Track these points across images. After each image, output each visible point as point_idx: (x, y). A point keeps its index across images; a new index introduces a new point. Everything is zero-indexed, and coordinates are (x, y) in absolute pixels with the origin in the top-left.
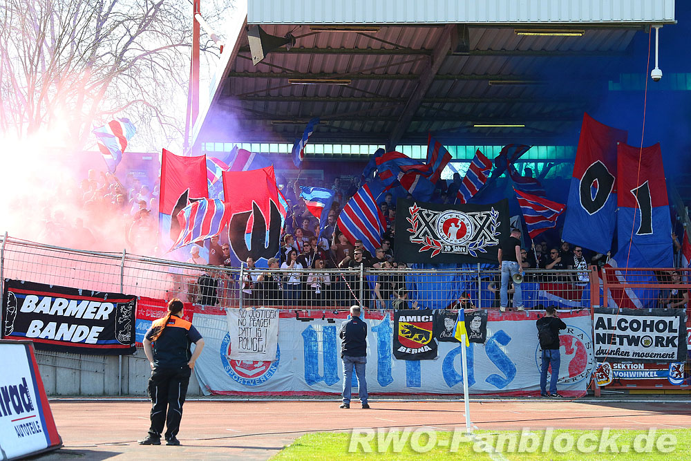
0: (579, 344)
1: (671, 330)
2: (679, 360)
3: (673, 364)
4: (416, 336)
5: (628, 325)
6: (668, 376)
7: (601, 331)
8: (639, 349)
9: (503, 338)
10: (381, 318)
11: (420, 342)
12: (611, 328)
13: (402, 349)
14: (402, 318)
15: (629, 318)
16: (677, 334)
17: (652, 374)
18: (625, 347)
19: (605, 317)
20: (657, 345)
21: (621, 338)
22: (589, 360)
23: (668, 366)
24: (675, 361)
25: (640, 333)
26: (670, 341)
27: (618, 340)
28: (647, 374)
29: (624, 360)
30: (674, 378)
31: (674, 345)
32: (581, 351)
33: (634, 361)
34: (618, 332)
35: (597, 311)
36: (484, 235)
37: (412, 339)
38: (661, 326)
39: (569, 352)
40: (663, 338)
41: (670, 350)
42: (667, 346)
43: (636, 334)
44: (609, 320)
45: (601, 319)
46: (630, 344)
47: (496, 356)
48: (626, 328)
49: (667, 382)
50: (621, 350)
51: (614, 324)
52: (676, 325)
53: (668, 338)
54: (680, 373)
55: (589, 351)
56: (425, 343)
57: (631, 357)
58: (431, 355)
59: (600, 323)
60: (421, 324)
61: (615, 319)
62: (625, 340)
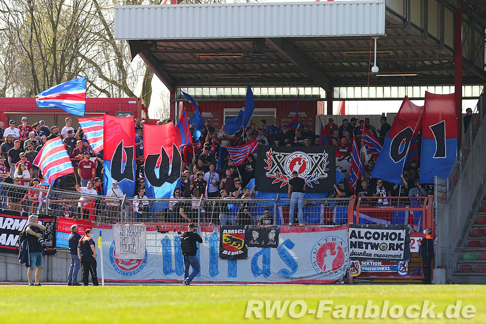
0: (339, 248)
1: (400, 239)
2: (404, 260)
3: (401, 262)
4: (234, 243)
5: (371, 235)
6: (397, 270)
7: (354, 240)
8: (378, 252)
9: (290, 245)
10: (212, 231)
11: (237, 247)
12: (360, 237)
13: (225, 252)
14: (225, 231)
15: (373, 231)
16: (403, 242)
17: (386, 269)
18: (369, 251)
19: (357, 230)
20: (390, 249)
21: (367, 244)
22: (346, 259)
23: (397, 263)
24: (402, 260)
25: (379, 241)
26: (399, 246)
27: (364, 246)
28: (383, 268)
29: (369, 259)
30: (401, 271)
31: (401, 249)
32: (340, 253)
33: (375, 260)
34: (365, 240)
35: (351, 226)
36: (317, 170)
37: (232, 245)
38: (393, 237)
39: (333, 254)
40: (394, 244)
41: (399, 252)
42: (397, 249)
43: (377, 242)
44: (359, 232)
45: (354, 232)
46: (372, 248)
47: (285, 257)
48: (370, 238)
49: (397, 274)
50: (367, 253)
51: (362, 235)
52: (403, 236)
53: (397, 244)
54: (405, 268)
55: (345, 253)
56: (240, 248)
57: (373, 257)
58: (244, 256)
59: (353, 235)
60: (237, 235)
61: (363, 231)
62: (369, 246)
